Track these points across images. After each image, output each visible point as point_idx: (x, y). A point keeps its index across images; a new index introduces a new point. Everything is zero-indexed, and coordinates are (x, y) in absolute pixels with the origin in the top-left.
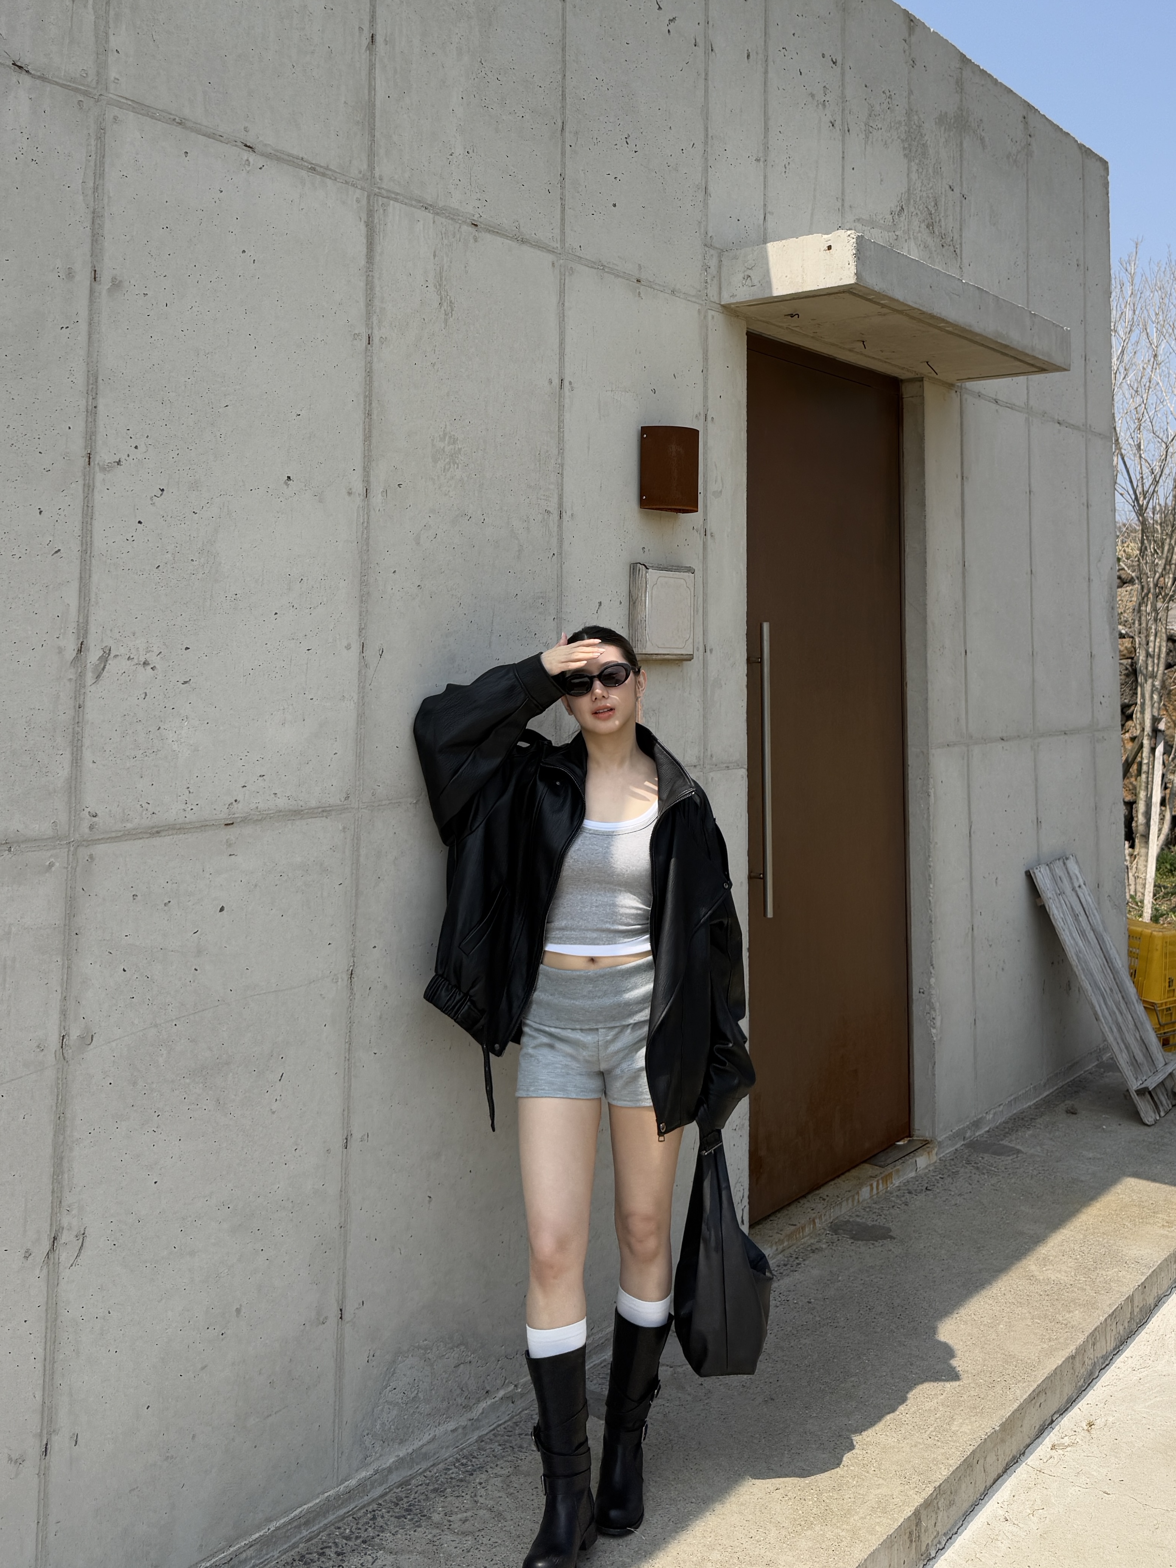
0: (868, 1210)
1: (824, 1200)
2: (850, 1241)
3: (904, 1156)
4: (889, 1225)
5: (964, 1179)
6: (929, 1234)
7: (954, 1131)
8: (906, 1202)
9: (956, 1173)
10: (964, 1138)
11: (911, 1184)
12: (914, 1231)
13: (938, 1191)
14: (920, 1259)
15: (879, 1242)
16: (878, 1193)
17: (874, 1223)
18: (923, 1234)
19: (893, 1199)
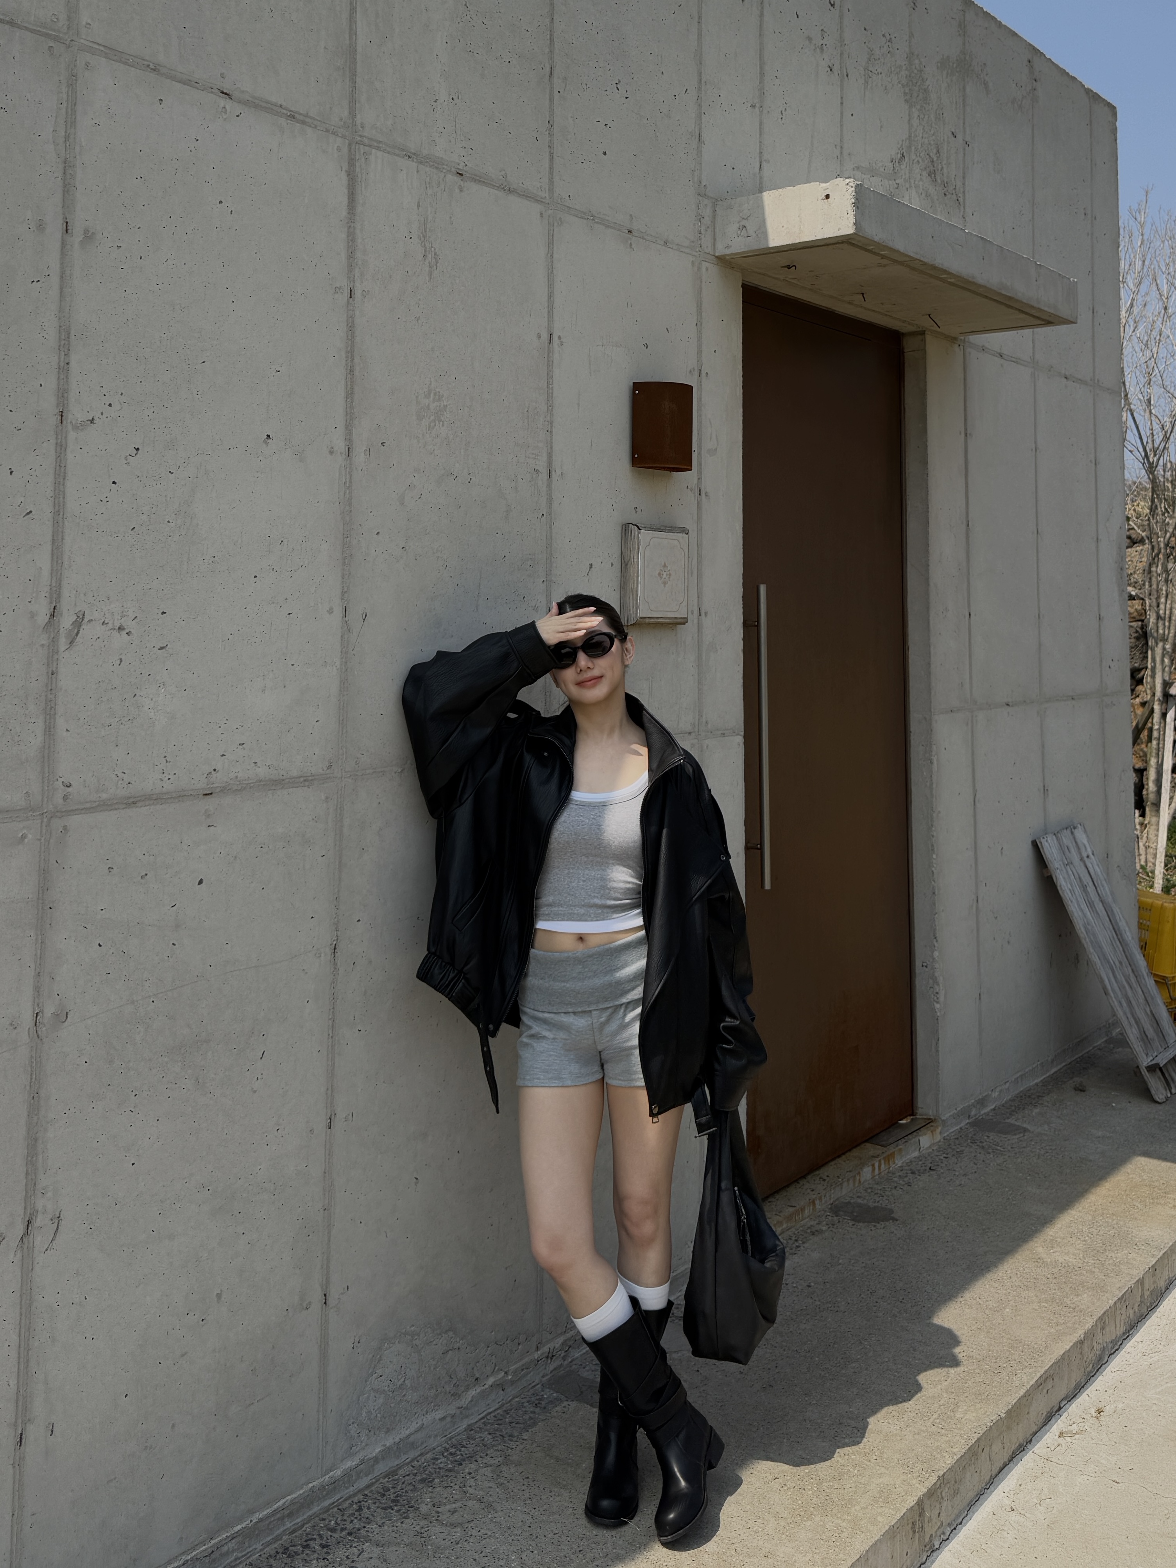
0: (869, 1191)
1: (824, 1180)
2: (851, 1223)
3: (906, 1135)
4: (891, 1206)
5: (969, 1158)
6: (933, 1215)
7: (959, 1109)
8: (909, 1182)
9: (960, 1153)
10: (970, 1116)
11: (914, 1163)
12: (917, 1213)
13: (942, 1171)
14: (923, 1241)
15: (881, 1224)
16: (880, 1173)
17: (876, 1204)
18: (926, 1216)
19: (896, 1179)
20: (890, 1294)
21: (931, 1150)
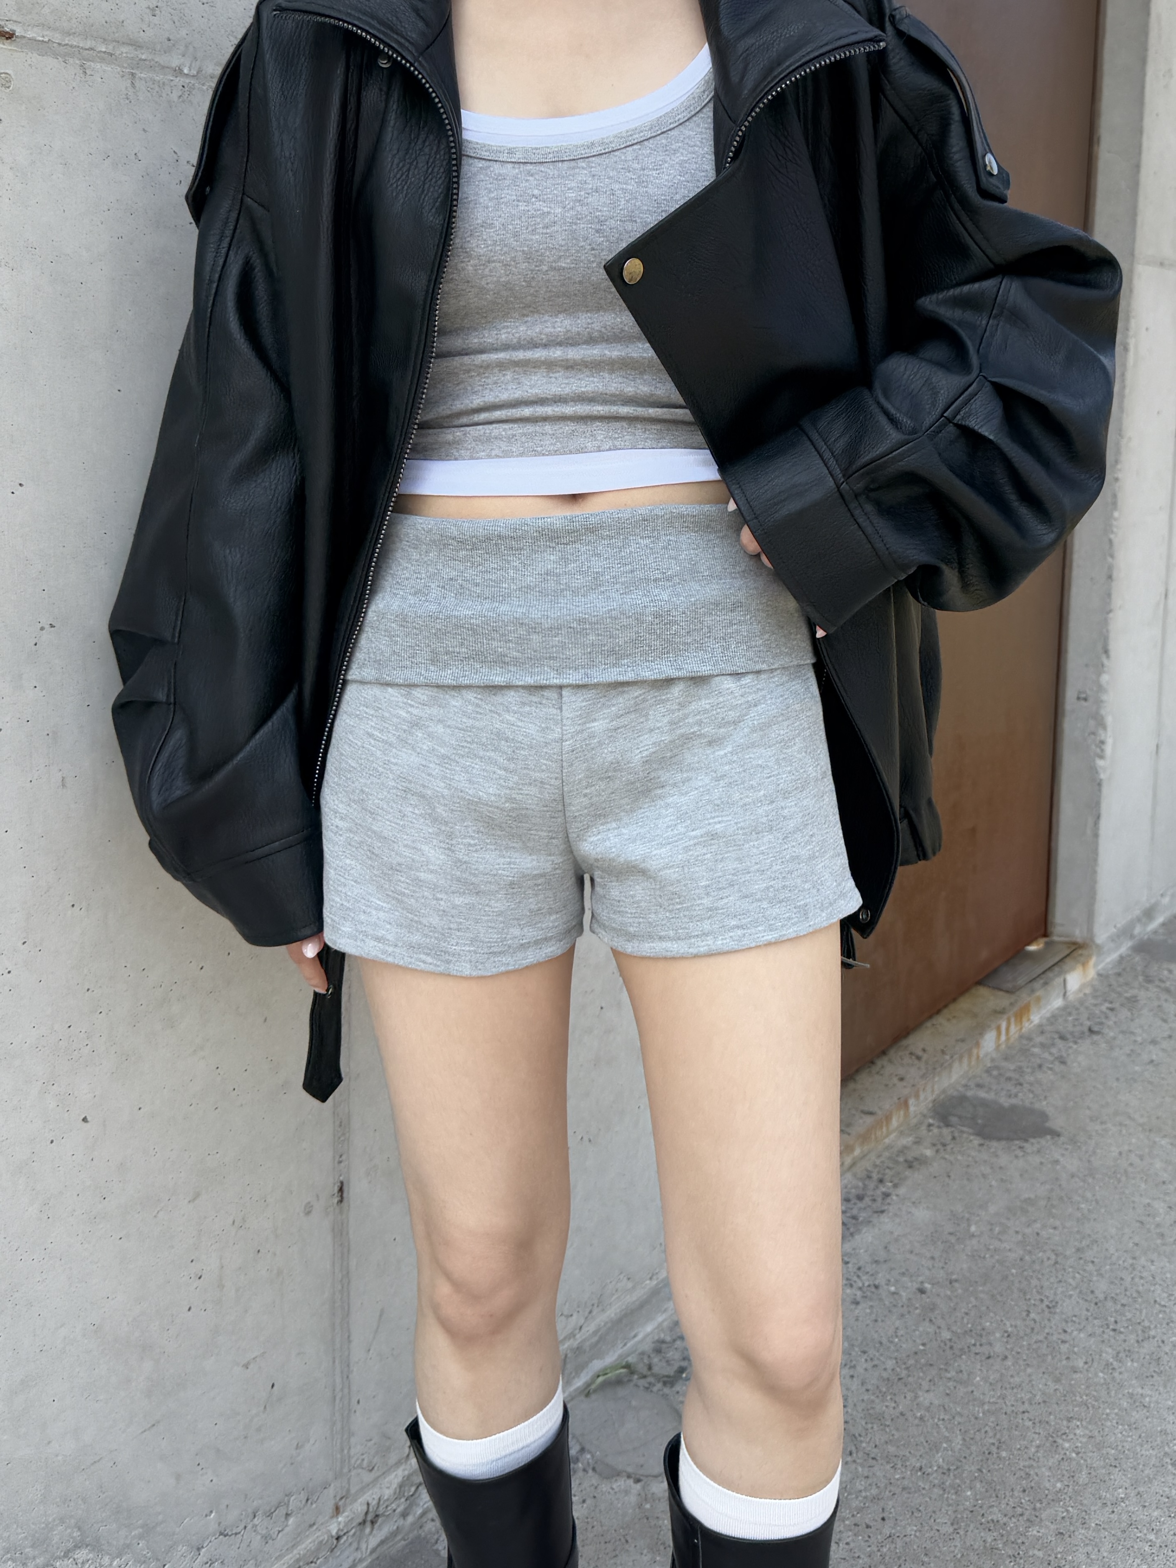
0: (995, 1073)
2: (977, 1141)
3: (1044, 973)
4: (1042, 1105)
5: (1151, 1010)
6: (1121, 1124)
7: (1119, 925)
8: (1061, 1057)
9: (1133, 1000)
10: (1132, 937)
11: (1060, 1020)
12: (1092, 1119)
13: (1112, 1034)
14: (1119, 1181)
15: (1032, 1144)
16: (1008, 1039)
17: (1014, 1101)
18: (1109, 1125)
19: (1036, 1050)
20: (1088, 1310)
21: (1081, 995)
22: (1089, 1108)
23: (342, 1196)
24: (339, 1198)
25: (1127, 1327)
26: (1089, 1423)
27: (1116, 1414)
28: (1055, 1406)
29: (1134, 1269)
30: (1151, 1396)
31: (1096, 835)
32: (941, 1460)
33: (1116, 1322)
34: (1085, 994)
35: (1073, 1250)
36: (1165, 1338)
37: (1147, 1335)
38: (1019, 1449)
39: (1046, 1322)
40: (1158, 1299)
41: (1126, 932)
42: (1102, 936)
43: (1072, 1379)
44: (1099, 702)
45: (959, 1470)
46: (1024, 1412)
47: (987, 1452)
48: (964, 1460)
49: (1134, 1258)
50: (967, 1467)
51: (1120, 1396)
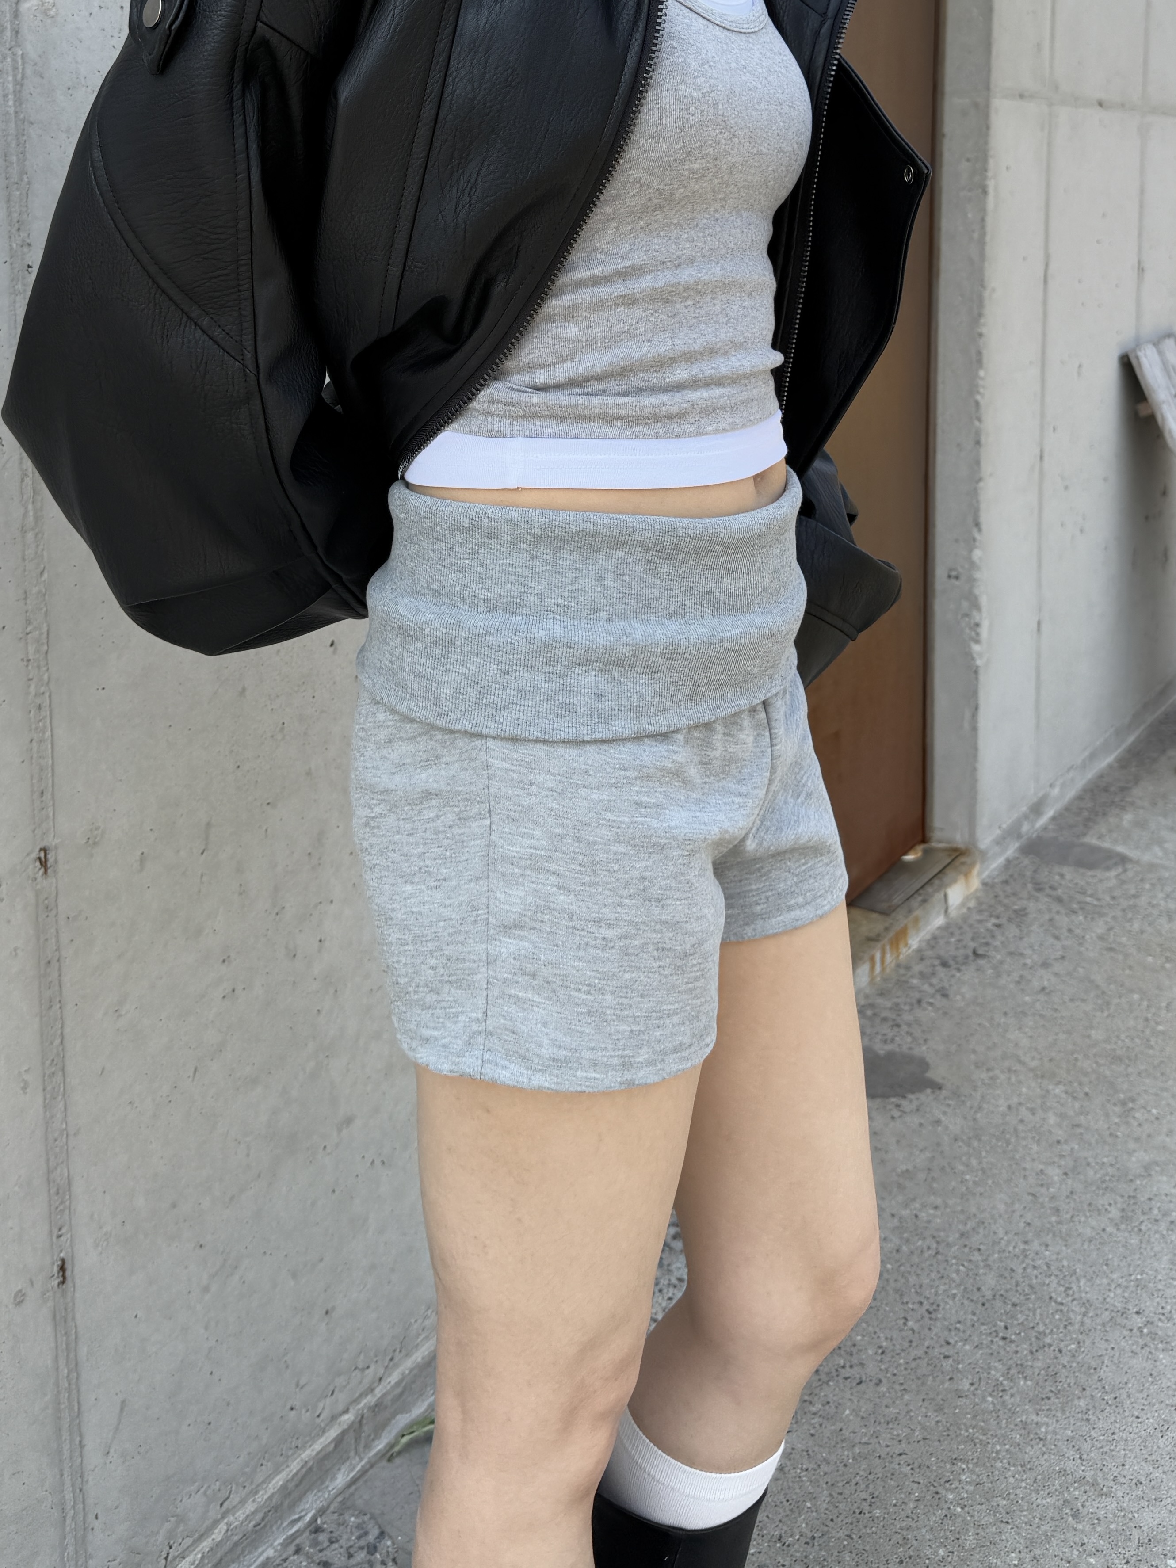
3: (922, 887)
4: (920, 1051)
5: (1042, 926)
6: (1010, 1070)
7: (1004, 826)
8: (943, 988)
9: (1021, 914)
10: (1019, 836)
11: (942, 942)
12: (977, 1066)
13: (999, 957)
14: (1008, 1143)
15: (911, 1101)
16: (883, 969)
17: (889, 1047)
18: (997, 1072)
19: (915, 981)
20: (974, 1314)
21: (965, 910)
22: (974, 1052)
23: (64, 1276)
24: (61, 1279)
25: (1019, 1334)
26: (976, 1465)
27: (1007, 1450)
28: (937, 1443)
29: (1026, 1256)
30: (1047, 1425)
31: (974, 729)
32: (804, 1525)
33: (1006, 1328)
34: (969, 909)
35: (957, 1235)
36: (1062, 1345)
37: (1041, 1345)
38: (895, 1505)
39: (926, 1331)
40: (1053, 1295)
41: (1013, 832)
42: (985, 840)
43: (955, 1408)
44: (972, 580)
45: (825, 1538)
46: (900, 1455)
47: (858, 1511)
48: (831, 1524)
49: (1026, 1242)
50: (834, 1533)
51: (1012, 1426)
